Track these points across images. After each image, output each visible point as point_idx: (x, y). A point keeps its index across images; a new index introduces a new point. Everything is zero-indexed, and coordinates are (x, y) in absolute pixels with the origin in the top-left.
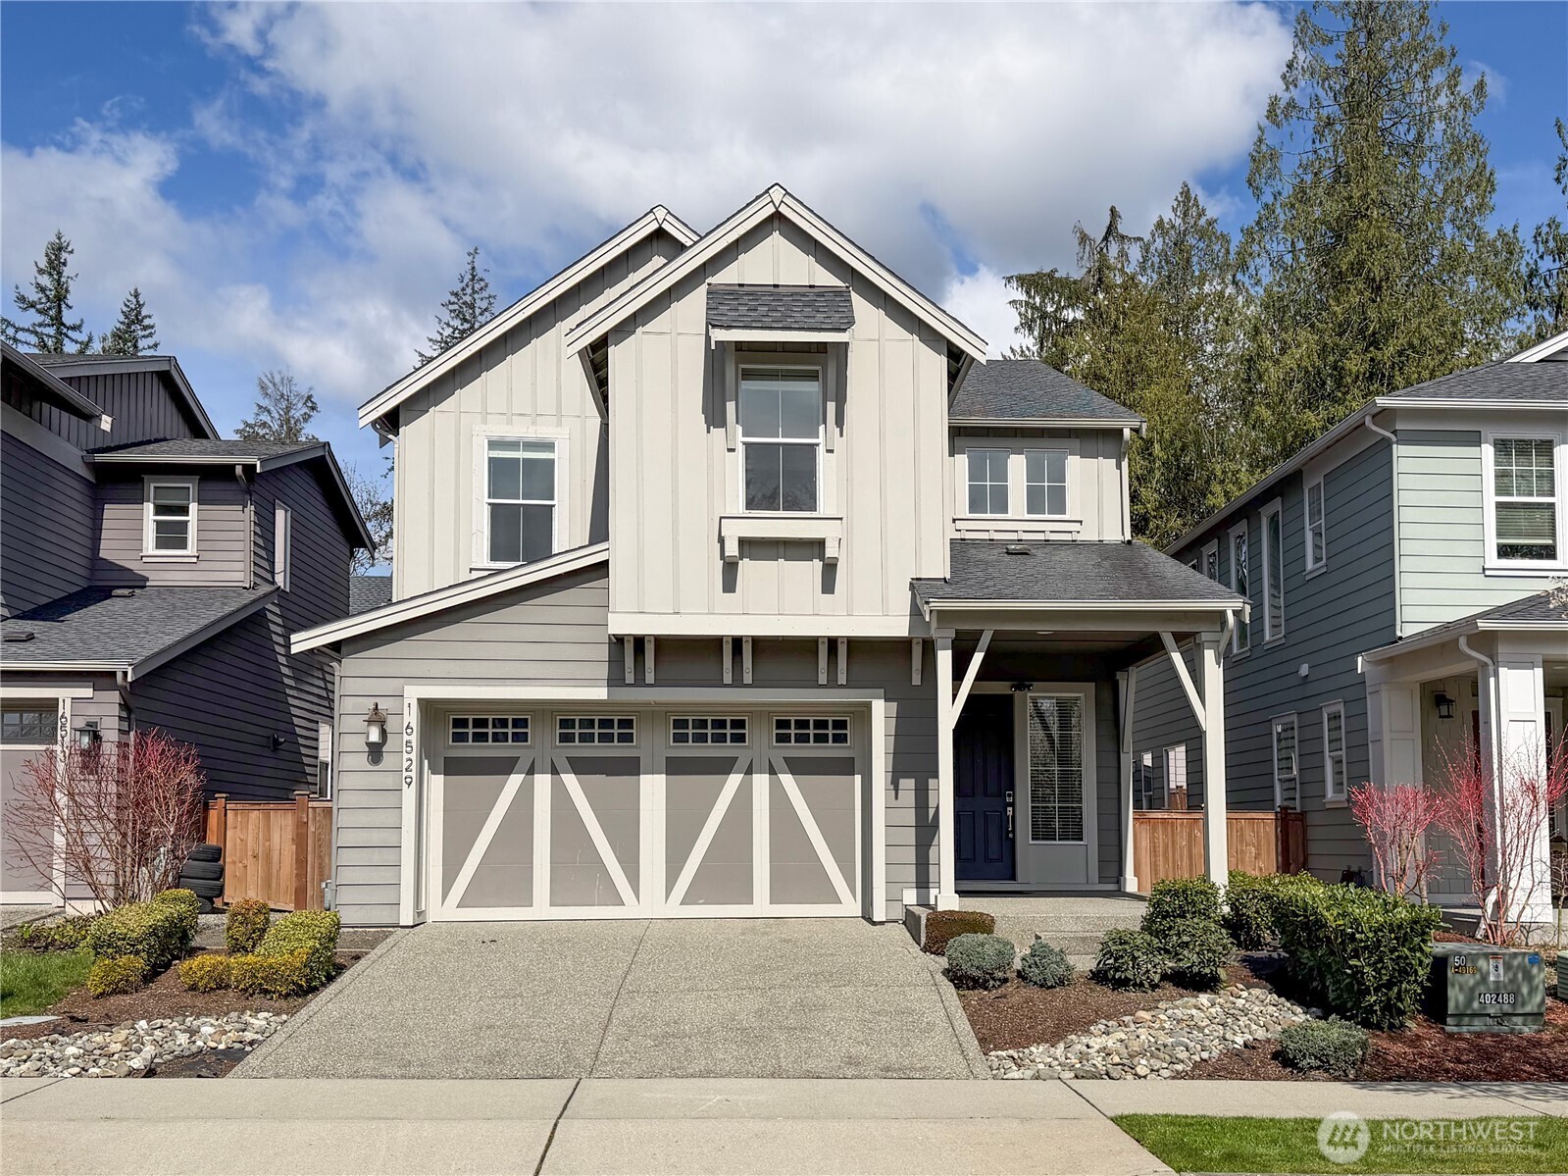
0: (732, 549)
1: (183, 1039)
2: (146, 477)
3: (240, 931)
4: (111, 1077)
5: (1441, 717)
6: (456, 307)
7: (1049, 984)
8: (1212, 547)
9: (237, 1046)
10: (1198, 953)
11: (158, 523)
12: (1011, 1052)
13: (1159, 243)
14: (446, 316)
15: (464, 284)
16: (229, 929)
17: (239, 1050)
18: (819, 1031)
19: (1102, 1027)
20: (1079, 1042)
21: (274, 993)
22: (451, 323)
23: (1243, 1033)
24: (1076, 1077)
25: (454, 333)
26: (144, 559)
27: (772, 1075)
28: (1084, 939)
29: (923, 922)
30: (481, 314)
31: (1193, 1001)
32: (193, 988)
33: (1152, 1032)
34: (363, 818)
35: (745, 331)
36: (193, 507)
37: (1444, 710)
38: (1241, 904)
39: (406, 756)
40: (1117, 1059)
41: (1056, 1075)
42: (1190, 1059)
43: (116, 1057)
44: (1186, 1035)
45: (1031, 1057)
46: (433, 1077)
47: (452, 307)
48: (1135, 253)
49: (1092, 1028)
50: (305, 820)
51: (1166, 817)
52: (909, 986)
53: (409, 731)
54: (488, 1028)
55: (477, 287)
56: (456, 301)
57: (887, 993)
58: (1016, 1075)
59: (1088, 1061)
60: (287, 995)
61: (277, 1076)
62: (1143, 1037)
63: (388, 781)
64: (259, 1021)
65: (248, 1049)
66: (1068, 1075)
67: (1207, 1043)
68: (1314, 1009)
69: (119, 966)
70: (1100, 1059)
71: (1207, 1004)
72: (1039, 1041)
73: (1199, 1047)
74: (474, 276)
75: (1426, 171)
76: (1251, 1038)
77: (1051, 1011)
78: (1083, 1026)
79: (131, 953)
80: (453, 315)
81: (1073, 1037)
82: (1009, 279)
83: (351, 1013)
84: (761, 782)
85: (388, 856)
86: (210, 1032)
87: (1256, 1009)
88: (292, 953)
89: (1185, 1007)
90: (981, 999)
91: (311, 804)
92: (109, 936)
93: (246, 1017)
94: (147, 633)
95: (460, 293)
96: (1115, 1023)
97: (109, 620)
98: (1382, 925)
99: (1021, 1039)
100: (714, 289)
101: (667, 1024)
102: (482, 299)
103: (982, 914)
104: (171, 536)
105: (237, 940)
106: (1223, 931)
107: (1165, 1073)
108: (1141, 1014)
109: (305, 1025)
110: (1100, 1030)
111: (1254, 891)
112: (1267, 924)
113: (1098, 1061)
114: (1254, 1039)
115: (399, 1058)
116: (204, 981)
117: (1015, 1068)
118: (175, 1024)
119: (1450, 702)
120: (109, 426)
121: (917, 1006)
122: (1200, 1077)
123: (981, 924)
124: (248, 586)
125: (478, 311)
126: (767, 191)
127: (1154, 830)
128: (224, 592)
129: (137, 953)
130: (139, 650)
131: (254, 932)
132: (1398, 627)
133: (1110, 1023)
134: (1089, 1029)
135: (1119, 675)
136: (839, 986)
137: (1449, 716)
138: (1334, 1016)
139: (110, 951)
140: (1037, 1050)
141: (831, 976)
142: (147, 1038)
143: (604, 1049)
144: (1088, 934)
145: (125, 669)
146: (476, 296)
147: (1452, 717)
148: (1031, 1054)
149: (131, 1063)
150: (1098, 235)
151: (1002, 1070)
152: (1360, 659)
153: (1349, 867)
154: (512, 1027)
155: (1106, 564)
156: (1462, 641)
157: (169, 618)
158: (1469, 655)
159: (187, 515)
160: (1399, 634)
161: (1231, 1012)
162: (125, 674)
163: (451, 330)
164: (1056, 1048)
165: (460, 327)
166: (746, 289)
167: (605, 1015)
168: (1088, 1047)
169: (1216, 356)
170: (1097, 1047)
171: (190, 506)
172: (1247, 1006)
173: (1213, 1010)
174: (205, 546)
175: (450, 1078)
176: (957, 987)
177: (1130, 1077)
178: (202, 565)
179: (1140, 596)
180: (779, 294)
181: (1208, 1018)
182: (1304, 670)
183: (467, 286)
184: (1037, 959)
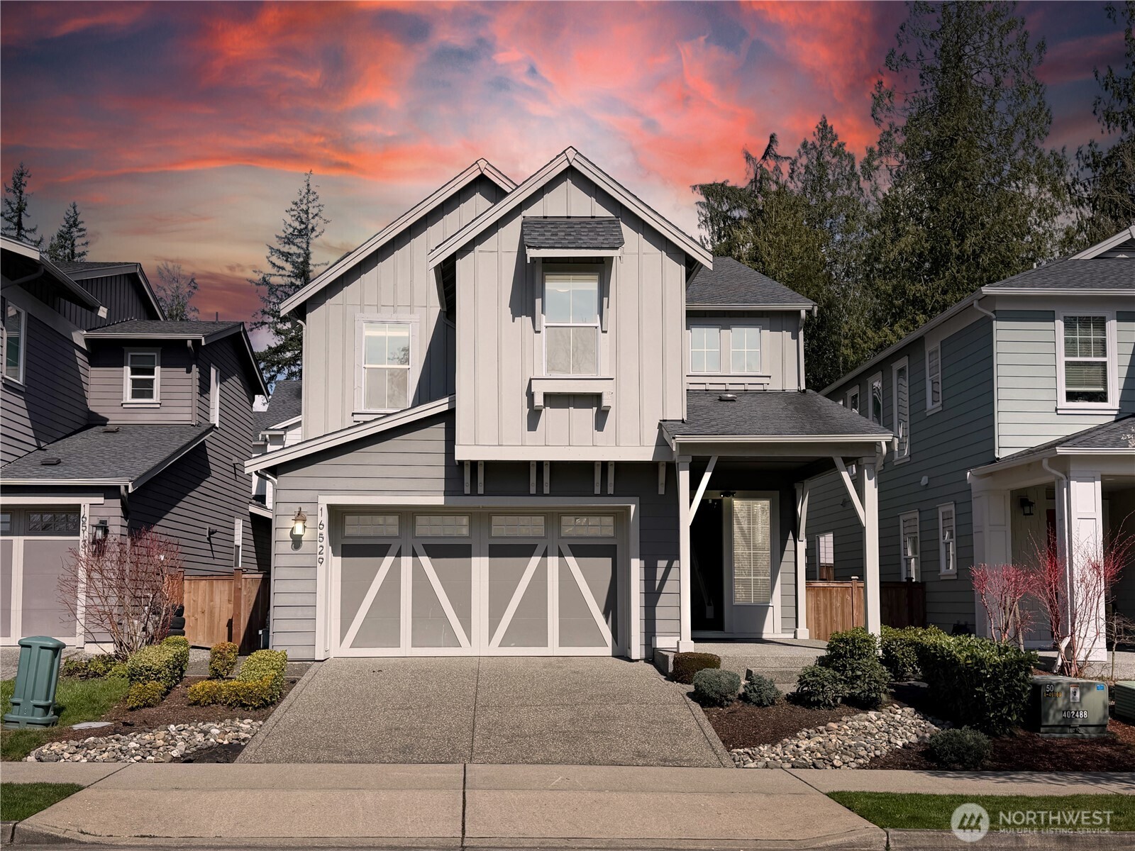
0: (539, 401)
1: (200, 737)
2: (125, 348)
3: (218, 664)
4: (162, 762)
5: (1025, 514)
6: (295, 213)
7: (765, 704)
8: (855, 391)
9: (235, 742)
10: (868, 683)
11: (133, 380)
12: (746, 750)
13: (804, 160)
14: (289, 220)
15: (302, 197)
16: (211, 663)
17: (237, 744)
18: (614, 734)
19: (805, 734)
20: (791, 743)
21: (250, 706)
22: (293, 225)
23: (901, 738)
24: (793, 767)
25: (294, 231)
26: (124, 406)
27: (590, 763)
28: (782, 673)
29: (671, 660)
30: (313, 218)
31: (864, 716)
32: (196, 703)
33: (839, 736)
34: (292, 587)
35: (550, 250)
36: (157, 369)
37: (1027, 510)
38: (892, 649)
39: (319, 544)
40: (819, 755)
41: (779, 766)
42: (868, 756)
43: (161, 749)
44: (863, 739)
45: (761, 753)
46: (369, 762)
47: (293, 213)
48: (785, 167)
49: (798, 734)
50: (240, 587)
51: (826, 586)
52: (669, 704)
53: (321, 526)
54: (396, 730)
55: (311, 198)
56: (296, 208)
57: (655, 709)
58: (752, 765)
59: (799, 756)
60: (259, 707)
61: (268, 762)
62: (834, 740)
63: (307, 561)
64: (246, 725)
65: (243, 744)
66: (788, 765)
67: (879, 745)
68: (948, 722)
69: (148, 689)
70: (807, 755)
71: (875, 718)
72: (764, 742)
73: (873, 747)
74: (309, 191)
75: (1001, 107)
76: (907, 742)
77: (768, 722)
78: (793, 733)
79: (154, 679)
80: (293, 218)
81: (786, 740)
82: (694, 188)
83: (303, 719)
84: (553, 561)
85: (307, 613)
86: (217, 733)
87: (909, 721)
88: (261, 679)
89: (861, 721)
90: (719, 714)
91: (244, 576)
92: (140, 668)
93: (237, 722)
94: (135, 458)
95: (299, 202)
96: (813, 731)
97: (107, 449)
98: (999, 663)
99: (752, 741)
100: (527, 220)
101: (513, 728)
102: (314, 207)
103: (712, 655)
104: (142, 389)
105: (217, 670)
106: (884, 667)
107: (854, 765)
108: (831, 725)
109: (275, 728)
110: (803, 735)
111: (901, 639)
112: (910, 663)
113: (806, 756)
114: (910, 742)
115: (343, 749)
116: (204, 699)
117: (750, 760)
118: (192, 727)
119: (1031, 504)
120: (106, 314)
121: (676, 718)
122: (876, 768)
123: (712, 662)
124: (194, 424)
125: (311, 216)
126: (564, 152)
127: (817, 595)
128: (180, 428)
129: (159, 679)
130: (134, 471)
131: (228, 665)
132: (996, 451)
133: (810, 731)
134: (796, 735)
135: (796, 485)
136: (622, 704)
137: (1031, 514)
138: (965, 726)
139: (141, 678)
140: (764, 748)
141: (615, 697)
142: (178, 736)
143: (476, 745)
144: (784, 669)
145: (126, 483)
146: (310, 205)
147: (1032, 514)
148: (760, 751)
149: (172, 753)
150: (758, 154)
151: (742, 762)
152: (968, 473)
153: (958, 622)
154: (411, 730)
155: (791, 407)
156: (1045, 462)
157: (147, 447)
158: (1050, 472)
159: (153, 374)
160: (997, 456)
161: (892, 723)
162: (127, 487)
163: (292, 229)
164: (776, 747)
165: (299, 228)
166: (548, 220)
167: (470, 721)
168: (797, 746)
169: (843, 243)
170: (804, 747)
171: (156, 368)
172: (902, 719)
173: (879, 722)
174: (166, 396)
175: (381, 763)
176: (702, 706)
177: (829, 767)
178: (163, 410)
179: (820, 432)
180: (571, 223)
181: (876, 727)
182: (924, 480)
183: (304, 197)
184: (755, 686)
